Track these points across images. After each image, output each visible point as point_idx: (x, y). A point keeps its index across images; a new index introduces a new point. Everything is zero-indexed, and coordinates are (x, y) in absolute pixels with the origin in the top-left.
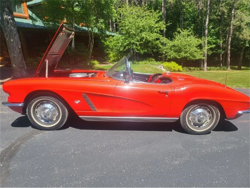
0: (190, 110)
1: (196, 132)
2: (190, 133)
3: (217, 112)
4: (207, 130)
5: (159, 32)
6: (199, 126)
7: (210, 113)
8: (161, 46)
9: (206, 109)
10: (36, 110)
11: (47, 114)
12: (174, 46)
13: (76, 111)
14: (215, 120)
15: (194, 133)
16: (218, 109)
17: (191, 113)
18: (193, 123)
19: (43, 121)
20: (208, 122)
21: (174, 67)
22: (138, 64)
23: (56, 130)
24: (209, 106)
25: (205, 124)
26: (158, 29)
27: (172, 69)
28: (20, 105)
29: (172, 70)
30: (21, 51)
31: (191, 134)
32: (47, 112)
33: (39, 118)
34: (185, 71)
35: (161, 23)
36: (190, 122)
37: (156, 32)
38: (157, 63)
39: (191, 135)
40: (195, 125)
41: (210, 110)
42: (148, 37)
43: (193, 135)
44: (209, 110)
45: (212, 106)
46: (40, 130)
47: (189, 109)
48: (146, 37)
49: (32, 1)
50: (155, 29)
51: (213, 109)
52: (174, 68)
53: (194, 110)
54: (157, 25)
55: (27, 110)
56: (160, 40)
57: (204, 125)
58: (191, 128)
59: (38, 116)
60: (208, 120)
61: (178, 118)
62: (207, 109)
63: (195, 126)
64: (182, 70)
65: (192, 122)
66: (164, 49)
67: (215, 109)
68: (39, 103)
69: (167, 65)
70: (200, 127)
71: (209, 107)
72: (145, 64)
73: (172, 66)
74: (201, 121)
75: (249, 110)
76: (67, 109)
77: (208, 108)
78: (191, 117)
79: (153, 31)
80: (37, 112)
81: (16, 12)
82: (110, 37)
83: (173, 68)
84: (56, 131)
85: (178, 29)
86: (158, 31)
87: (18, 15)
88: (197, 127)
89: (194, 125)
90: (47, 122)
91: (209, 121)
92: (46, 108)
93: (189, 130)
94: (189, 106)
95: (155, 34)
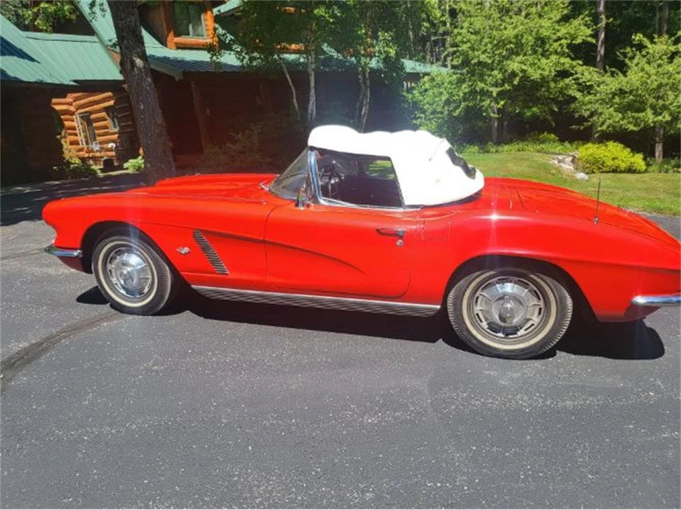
0: (473, 284)
1: (496, 349)
2: (479, 351)
3: (558, 294)
4: (531, 347)
5: (567, 51)
6: (507, 335)
7: (539, 299)
8: (578, 95)
9: (526, 285)
10: (109, 267)
11: (128, 276)
12: (622, 92)
13: (182, 273)
14: (554, 319)
15: (489, 353)
16: (562, 285)
17: (477, 295)
18: (488, 324)
19: (123, 291)
20: (533, 325)
21: (614, 159)
22: (496, 151)
23: (152, 315)
24: (532, 276)
25: (526, 330)
26: (563, 41)
27: (605, 165)
28: (76, 253)
29: (604, 169)
30: (161, 131)
31: (482, 355)
32: (129, 272)
33: (116, 286)
34: (654, 171)
35: (576, 22)
36: (476, 319)
37: (556, 52)
38: (559, 148)
39: (481, 357)
40: (493, 328)
41: (539, 289)
42: (530, 71)
43: (487, 358)
44: (536, 289)
45: (543, 276)
46: (121, 312)
47: (470, 284)
48: (523, 71)
49: (225, 2)
50: (556, 45)
51: (547, 284)
52: (616, 161)
53: (486, 286)
54: (563, 31)
55: (93, 266)
56: (575, 76)
57: (521, 332)
58: (479, 337)
59: (114, 280)
60: (534, 318)
61: (439, 307)
62: (528, 285)
63: (492, 333)
64: (644, 168)
65: (486, 321)
66: (585, 104)
67: (551, 284)
68: (112, 251)
69: (591, 151)
70: (510, 336)
71: (532, 278)
72: (519, 150)
73: (609, 154)
74: (508, 320)
75: (679, 296)
76: (168, 266)
77: (531, 282)
78: (481, 306)
79: (547, 51)
80: (110, 271)
81: (189, 34)
82: (423, 77)
83: (610, 163)
84: (150, 317)
85: (637, 38)
86: (562, 48)
87: (193, 43)
88: (501, 335)
89: (491, 330)
90: (132, 295)
91: (536, 319)
92: (125, 264)
93: (474, 341)
94: (469, 274)
95: (554, 58)
